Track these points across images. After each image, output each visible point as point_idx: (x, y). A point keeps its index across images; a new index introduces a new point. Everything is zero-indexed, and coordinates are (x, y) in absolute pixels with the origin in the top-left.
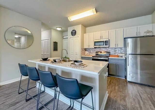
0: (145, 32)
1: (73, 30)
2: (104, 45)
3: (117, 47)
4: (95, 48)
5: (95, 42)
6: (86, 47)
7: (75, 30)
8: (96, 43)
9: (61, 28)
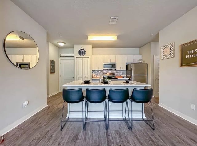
0: (139, 60)
1: (82, 49)
2: (112, 68)
3: (121, 70)
4: (103, 70)
5: (104, 64)
6: (95, 69)
7: (84, 50)
8: (105, 66)
9: (65, 44)
